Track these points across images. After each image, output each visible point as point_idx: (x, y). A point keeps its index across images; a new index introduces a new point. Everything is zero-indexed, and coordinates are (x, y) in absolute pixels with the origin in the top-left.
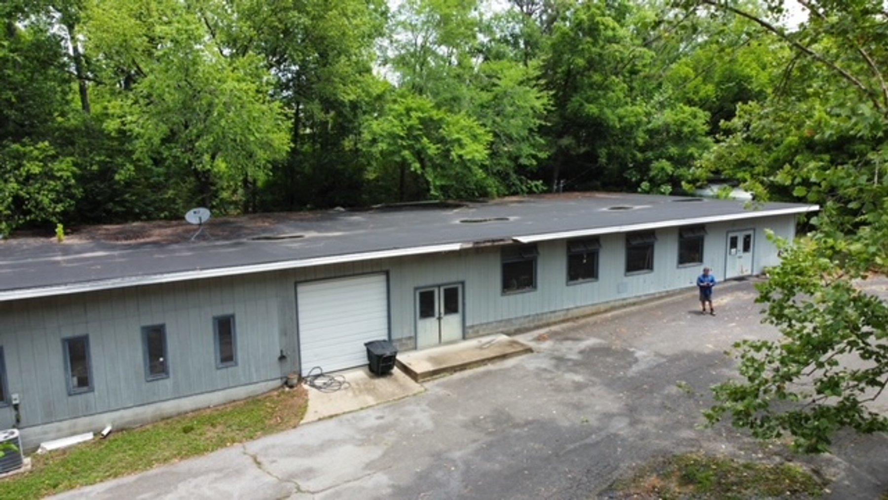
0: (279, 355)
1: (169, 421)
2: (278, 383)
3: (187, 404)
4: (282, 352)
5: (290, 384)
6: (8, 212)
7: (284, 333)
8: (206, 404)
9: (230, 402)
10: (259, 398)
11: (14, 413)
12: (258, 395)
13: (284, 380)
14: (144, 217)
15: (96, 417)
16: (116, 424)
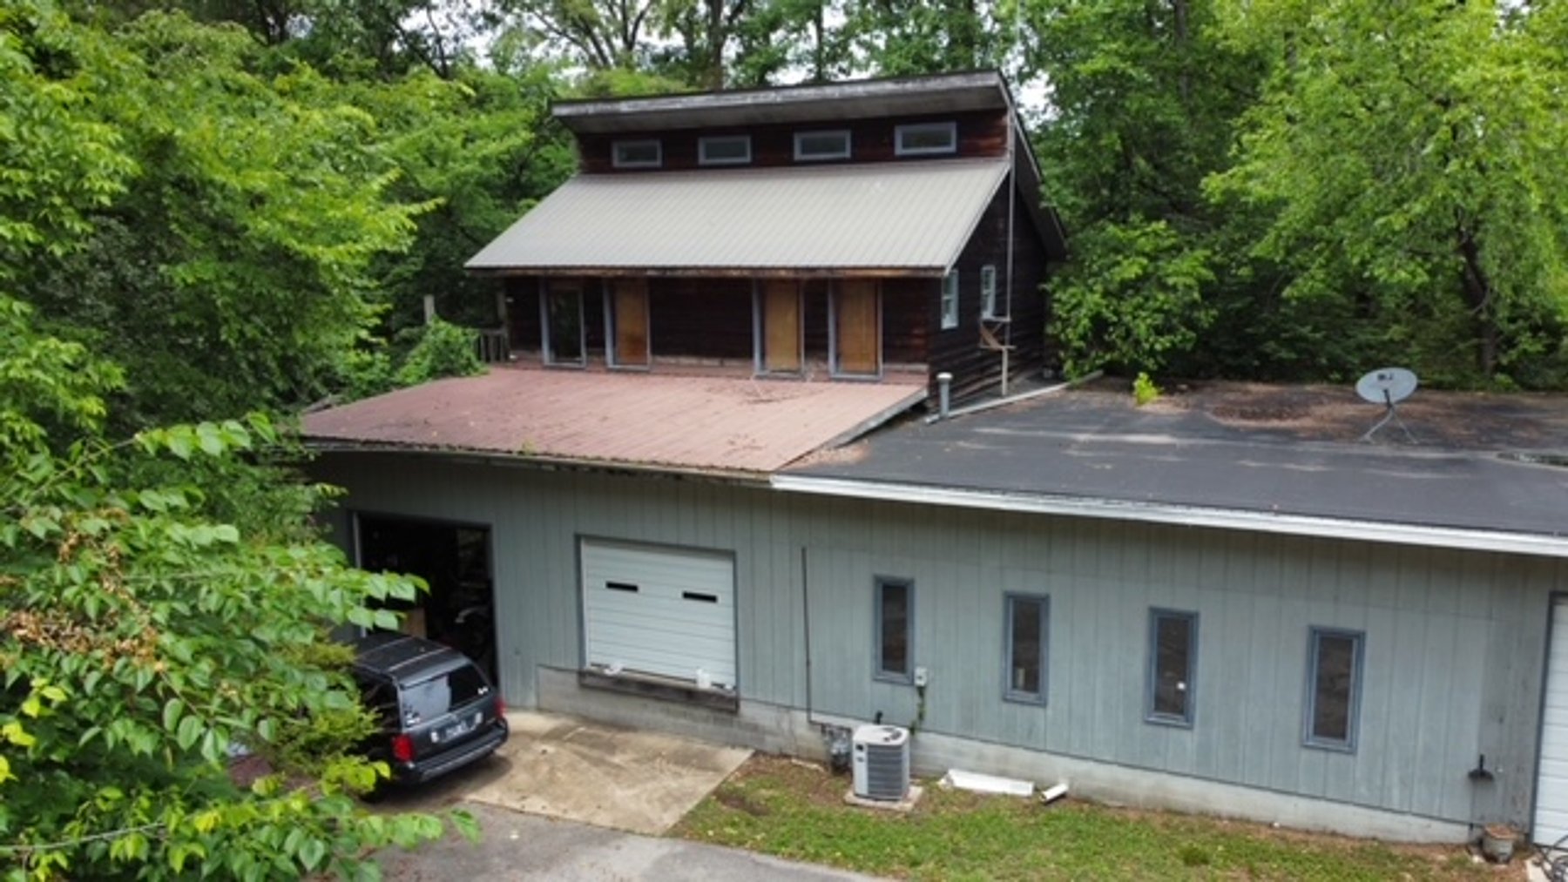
0: (1474, 766)
1: (1176, 820)
2: (1459, 834)
3: (1226, 799)
4: (1482, 760)
5: (1488, 850)
6: (1082, 344)
7: (1495, 714)
8: (1265, 815)
9: (1323, 833)
10: (1396, 851)
11: (917, 699)
12: (1396, 844)
13: (1477, 832)
14: (1336, 376)
15: (1045, 756)
16: (1076, 784)
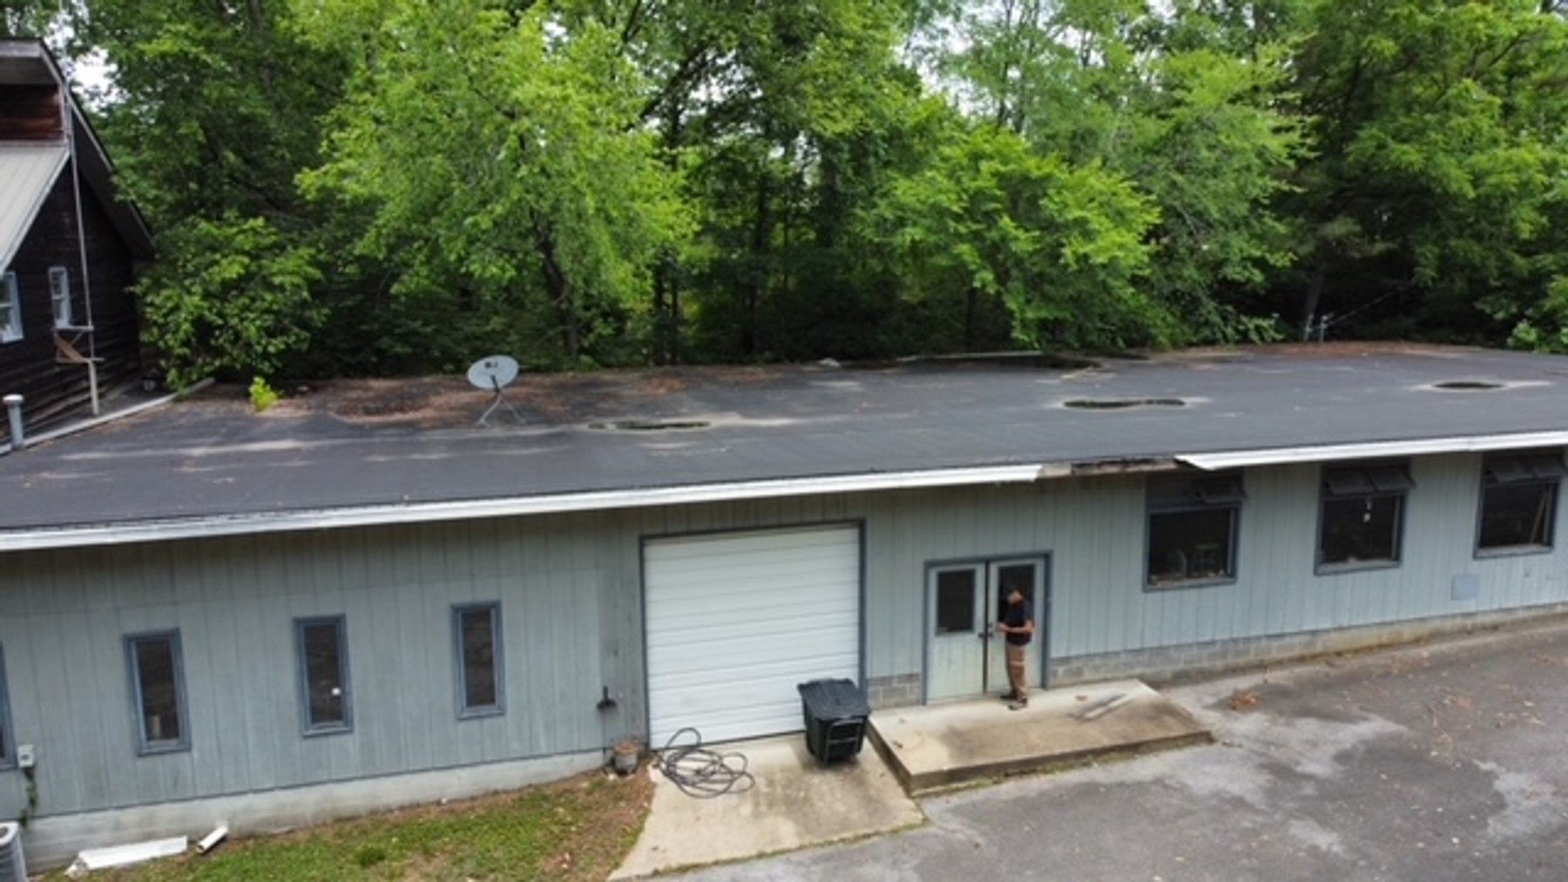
0: (600, 698)
1: (348, 827)
2: (596, 760)
3: (393, 791)
4: (605, 690)
5: (619, 766)
7: (611, 648)
8: (432, 796)
9: (485, 795)
10: (548, 792)
11: (25, 783)
12: (548, 785)
13: (610, 754)
15: (196, 803)
16: (237, 823)
